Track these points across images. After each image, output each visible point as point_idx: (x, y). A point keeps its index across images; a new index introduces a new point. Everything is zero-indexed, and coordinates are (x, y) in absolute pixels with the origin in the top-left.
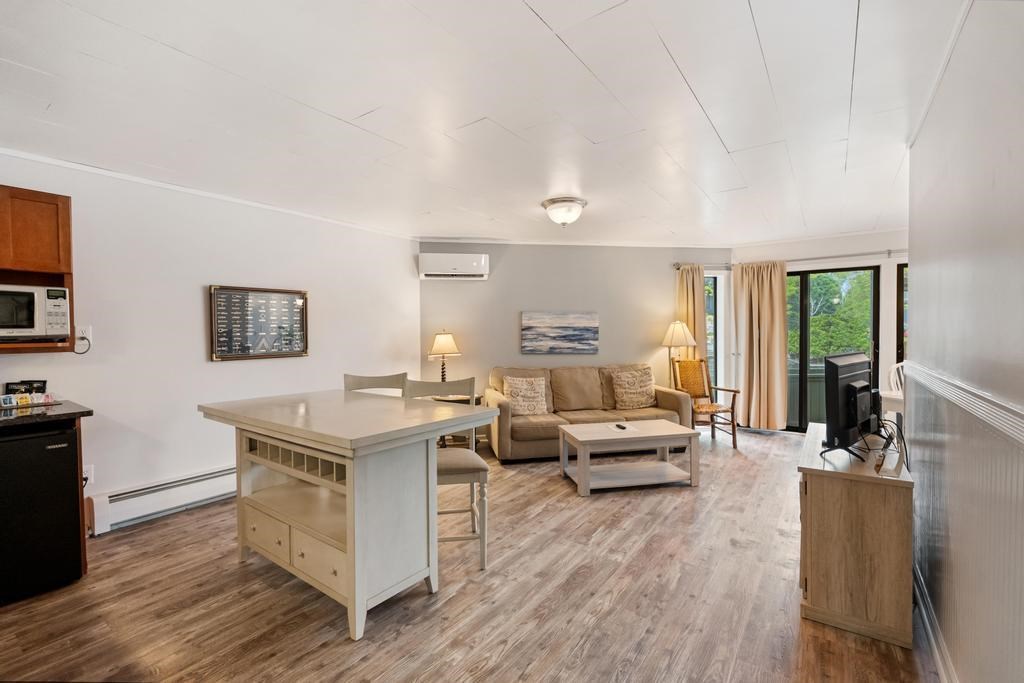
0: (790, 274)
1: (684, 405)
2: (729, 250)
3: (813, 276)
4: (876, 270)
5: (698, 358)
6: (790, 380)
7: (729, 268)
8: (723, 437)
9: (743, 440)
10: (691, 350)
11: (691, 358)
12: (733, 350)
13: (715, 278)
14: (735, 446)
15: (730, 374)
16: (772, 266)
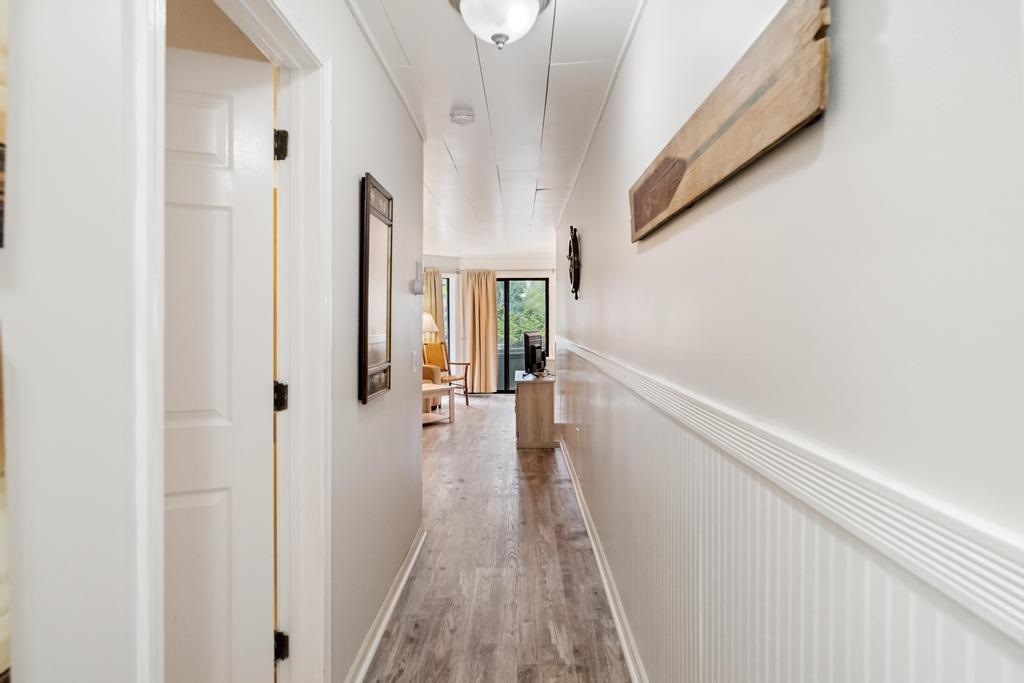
0: (498, 280)
1: (436, 375)
2: (458, 258)
3: (511, 282)
4: (547, 280)
5: (438, 341)
6: (499, 357)
7: (458, 273)
8: (460, 400)
9: (472, 401)
10: (433, 335)
11: (433, 341)
12: (462, 335)
13: (448, 279)
14: (467, 404)
15: (459, 352)
16: (487, 273)
